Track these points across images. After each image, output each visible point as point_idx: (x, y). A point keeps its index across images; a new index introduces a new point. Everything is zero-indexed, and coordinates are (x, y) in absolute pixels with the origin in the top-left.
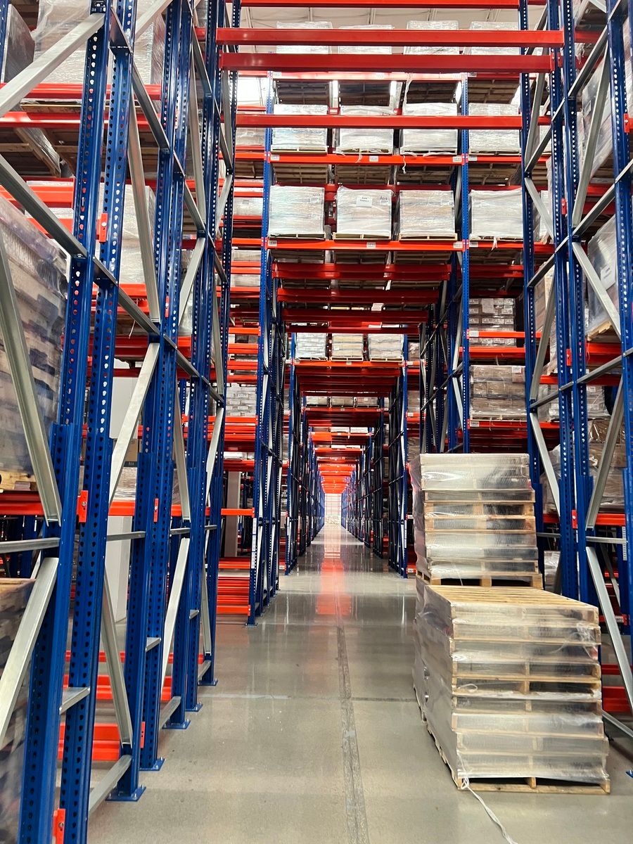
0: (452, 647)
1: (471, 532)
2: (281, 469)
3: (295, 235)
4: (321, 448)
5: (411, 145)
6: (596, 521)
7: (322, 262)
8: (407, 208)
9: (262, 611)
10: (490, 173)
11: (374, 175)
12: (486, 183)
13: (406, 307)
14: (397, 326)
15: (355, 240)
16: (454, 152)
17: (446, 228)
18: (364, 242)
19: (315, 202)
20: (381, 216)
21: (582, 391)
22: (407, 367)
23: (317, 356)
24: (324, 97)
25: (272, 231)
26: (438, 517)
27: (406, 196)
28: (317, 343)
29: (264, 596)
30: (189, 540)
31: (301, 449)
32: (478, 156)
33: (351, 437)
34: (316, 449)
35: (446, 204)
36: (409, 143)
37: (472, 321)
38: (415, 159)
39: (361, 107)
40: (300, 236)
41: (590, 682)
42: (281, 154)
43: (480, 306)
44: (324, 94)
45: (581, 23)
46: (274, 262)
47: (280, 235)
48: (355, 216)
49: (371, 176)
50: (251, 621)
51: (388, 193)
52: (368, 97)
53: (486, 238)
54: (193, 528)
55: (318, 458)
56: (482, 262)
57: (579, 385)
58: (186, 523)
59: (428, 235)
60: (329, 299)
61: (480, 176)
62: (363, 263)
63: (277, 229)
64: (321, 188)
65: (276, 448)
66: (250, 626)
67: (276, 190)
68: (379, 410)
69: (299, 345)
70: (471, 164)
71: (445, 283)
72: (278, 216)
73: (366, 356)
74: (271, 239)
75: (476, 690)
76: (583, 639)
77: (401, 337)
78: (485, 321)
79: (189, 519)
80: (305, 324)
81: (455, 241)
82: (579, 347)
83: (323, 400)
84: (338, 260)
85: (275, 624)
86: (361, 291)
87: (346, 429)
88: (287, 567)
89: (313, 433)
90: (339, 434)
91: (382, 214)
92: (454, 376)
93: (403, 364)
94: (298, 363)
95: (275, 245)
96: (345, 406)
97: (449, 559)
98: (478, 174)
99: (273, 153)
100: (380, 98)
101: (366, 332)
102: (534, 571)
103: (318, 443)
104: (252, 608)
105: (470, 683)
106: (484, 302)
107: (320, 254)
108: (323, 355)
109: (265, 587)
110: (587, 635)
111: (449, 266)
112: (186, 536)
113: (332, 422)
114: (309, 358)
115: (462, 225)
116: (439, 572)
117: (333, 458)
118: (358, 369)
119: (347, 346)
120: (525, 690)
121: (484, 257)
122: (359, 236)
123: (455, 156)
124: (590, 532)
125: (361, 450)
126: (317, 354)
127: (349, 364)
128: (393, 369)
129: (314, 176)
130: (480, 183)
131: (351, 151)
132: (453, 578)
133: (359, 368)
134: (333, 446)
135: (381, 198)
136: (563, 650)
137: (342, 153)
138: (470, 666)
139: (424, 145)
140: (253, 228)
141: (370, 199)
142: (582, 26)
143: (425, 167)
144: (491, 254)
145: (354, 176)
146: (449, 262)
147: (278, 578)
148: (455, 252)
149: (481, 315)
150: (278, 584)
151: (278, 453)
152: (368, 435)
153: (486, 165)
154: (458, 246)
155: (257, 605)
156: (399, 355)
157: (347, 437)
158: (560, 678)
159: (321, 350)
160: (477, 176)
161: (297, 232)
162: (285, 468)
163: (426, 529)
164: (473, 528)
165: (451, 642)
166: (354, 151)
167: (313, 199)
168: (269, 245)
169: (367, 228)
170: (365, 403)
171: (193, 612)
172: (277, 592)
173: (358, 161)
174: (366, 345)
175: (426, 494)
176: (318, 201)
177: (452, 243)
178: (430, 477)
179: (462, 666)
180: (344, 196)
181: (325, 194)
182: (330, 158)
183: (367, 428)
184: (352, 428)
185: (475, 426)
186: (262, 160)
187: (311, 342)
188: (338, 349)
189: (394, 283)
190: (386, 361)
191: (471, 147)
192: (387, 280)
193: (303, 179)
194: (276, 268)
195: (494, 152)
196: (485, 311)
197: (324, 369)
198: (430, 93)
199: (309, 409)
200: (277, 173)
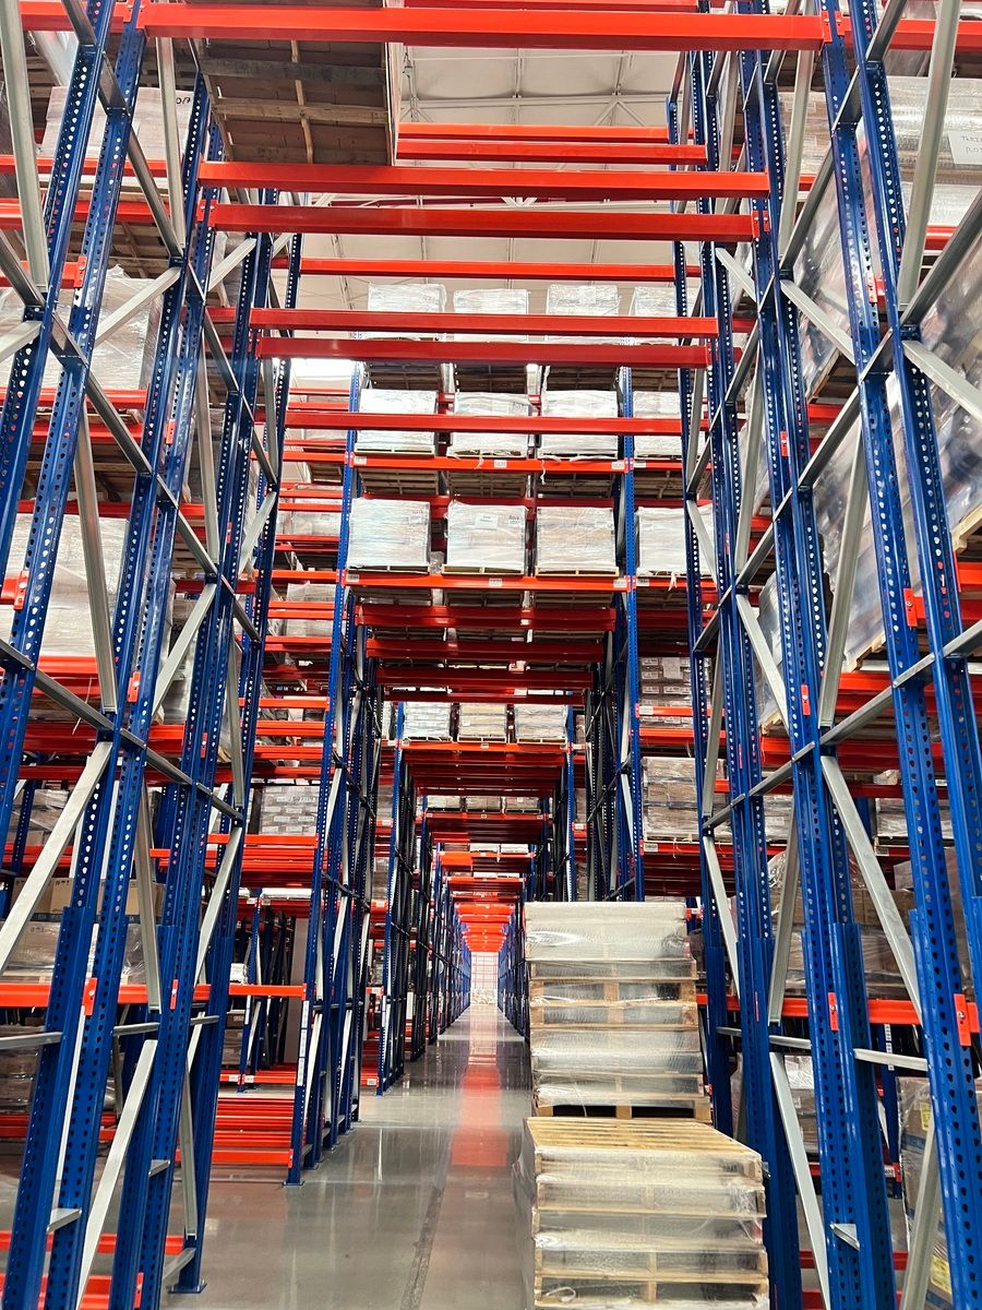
0: (535, 1223)
1: (600, 1029)
2: (367, 918)
3: (385, 568)
4: (458, 876)
5: (553, 446)
6: (783, 1010)
7: (429, 603)
8: (547, 532)
9: (317, 1159)
10: (668, 483)
11: (503, 484)
12: (663, 496)
13: (559, 666)
14: (550, 692)
15: (472, 573)
16: (613, 455)
17: (602, 558)
18: (485, 578)
19: (416, 521)
20: (509, 542)
21: (758, 808)
22: (575, 752)
23: (436, 734)
24: (435, 379)
25: (353, 561)
26: (549, 1003)
27: (546, 514)
28: (436, 715)
29: (325, 1133)
30: (156, 1042)
31: (414, 880)
32: (647, 461)
33: (501, 859)
34: (449, 878)
35: (602, 526)
36: (550, 443)
37: (646, 689)
38: (558, 464)
39: (482, 394)
40: (392, 568)
41: (752, 1282)
42: (369, 456)
43: (660, 669)
44: (435, 375)
45: (739, 308)
46: (359, 603)
47: (364, 567)
48: (475, 542)
49: (500, 486)
50: (293, 1179)
51: (520, 511)
52: (497, 379)
53: (661, 573)
54: (165, 1023)
55: (455, 894)
56: (661, 606)
57: (752, 799)
58: (154, 1015)
59: (577, 568)
60: (446, 654)
61: (654, 487)
62: (489, 605)
63: (361, 559)
64: (425, 503)
65: (357, 882)
66: (291, 1187)
67: (360, 505)
68: (540, 817)
69: (409, 718)
70: (637, 472)
71: (610, 634)
72: (361, 540)
73: (511, 734)
74: (350, 572)
75: (572, 1297)
76: (738, 1209)
77: (564, 709)
78: (668, 690)
79: (159, 1008)
80: (413, 689)
81: (616, 578)
82: (751, 742)
83: (454, 801)
84: (451, 601)
85: (349, 1182)
86: (490, 643)
87: (494, 847)
88: (381, 1080)
89: (442, 853)
90: (483, 855)
91: (511, 539)
92: (624, 772)
93: (566, 748)
94: (407, 746)
95: (357, 581)
96: (487, 810)
97: (567, 1073)
98: (649, 484)
99: (357, 455)
100: (514, 382)
101: (511, 702)
102: (696, 1091)
103: (452, 869)
104: (296, 1155)
105: (563, 1285)
106: (666, 662)
107: (426, 592)
108: (445, 733)
109: (328, 1116)
110: (745, 1201)
111: (613, 611)
112: (151, 1036)
113: (470, 835)
114: (425, 738)
115: (626, 556)
116: (550, 1094)
117: (478, 894)
118: (501, 755)
119: (482, 721)
120: (650, 1298)
121: (661, 600)
122: (477, 570)
123: (615, 460)
124: (774, 1028)
125: (521, 880)
126: (435, 732)
127: (485, 747)
128: (554, 756)
129: (418, 485)
130: (656, 496)
131: (469, 453)
132: (572, 1103)
133: (502, 753)
134: (476, 874)
135: (511, 517)
136: (707, 1228)
137: (456, 455)
138: (561, 1256)
139: (569, 446)
140: (325, 554)
141: (495, 519)
142: (741, 312)
143: (575, 476)
144: (671, 595)
145: (476, 485)
146: (612, 605)
147: (356, 1102)
148: (618, 593)
149: (662, 682)
150: (357, 1111)
151: (361, 890)
152: (528, 856)
153: (662, 472)
154: (621, 584)
155: (305, 1150)
156: (560, 734)
157: (495, 859)
158: (705, 1275)
159: (442, 726)
160: (649, 487)
161: (389, 562)
162: (378, 915)
163: (531, 1024)
164: (605, 1022)
165: (534, 1213)
166: (472, 453)
167: (412, 518)
168: (348, 580)
169: (490, 559)
170: (519, 806)
171: (157, 1165)
172: (353, 1125)
173: (478, 467)
174: (511, 719)
175: (533, 967)
176: (420, 520)
177: (611, 580)
178: (539, 939)
179: (549, 1256)
180: (457, 513)
181: (431, 509)
182: (440, 463)
183: (526, 846)
184: (503, 845)
185: (651, 850)
186: (341, 464)
187: (428, 714)
188: (468, 724)
189: (536, 634)
190: (541, 742)
191: (637, 449)
192: (526, 628)
193: (404, 488)
194: (361, 612)
195: (670, 456)
196: (668, 675)
197: (449, 754)
198: (583, 376)
199: (430, 815)
200: (365, 480)
